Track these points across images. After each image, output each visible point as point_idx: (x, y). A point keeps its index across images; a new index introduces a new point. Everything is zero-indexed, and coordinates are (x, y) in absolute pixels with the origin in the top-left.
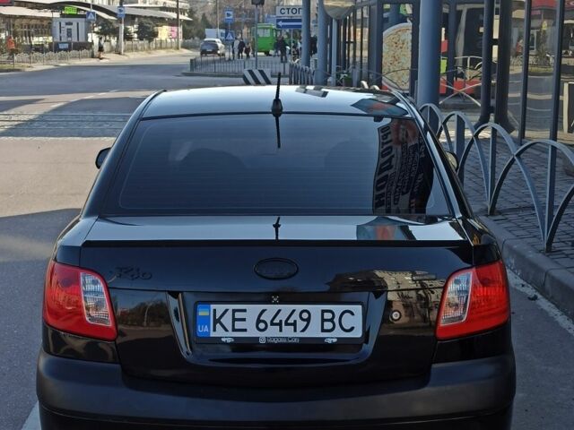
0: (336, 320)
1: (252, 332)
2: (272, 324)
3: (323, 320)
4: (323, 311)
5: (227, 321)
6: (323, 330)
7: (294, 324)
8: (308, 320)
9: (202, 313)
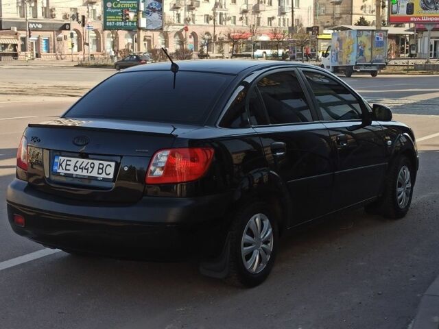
0: (104, 169)
1: (72, 172)
2: (80, 168)
3: (99, 168)
4: (100, 164)
5: (64, 165)
6: (98, 173)
7: (88, 169)
8: (93, 168)
9: (56, 160)
